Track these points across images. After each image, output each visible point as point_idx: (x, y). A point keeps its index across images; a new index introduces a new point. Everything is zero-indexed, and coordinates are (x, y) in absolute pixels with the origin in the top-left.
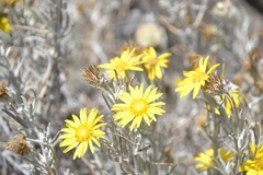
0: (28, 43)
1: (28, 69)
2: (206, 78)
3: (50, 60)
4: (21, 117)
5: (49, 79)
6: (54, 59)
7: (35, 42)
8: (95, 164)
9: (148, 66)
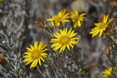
0: (12, 8)
1: (12, 22)
2: (106, 26)
3: (23, 17)
4: (4, 46)
5: (23, 27)
6: (25, 17)
7: (16, 7)
8: (46, 74)
9: (73, 21)
